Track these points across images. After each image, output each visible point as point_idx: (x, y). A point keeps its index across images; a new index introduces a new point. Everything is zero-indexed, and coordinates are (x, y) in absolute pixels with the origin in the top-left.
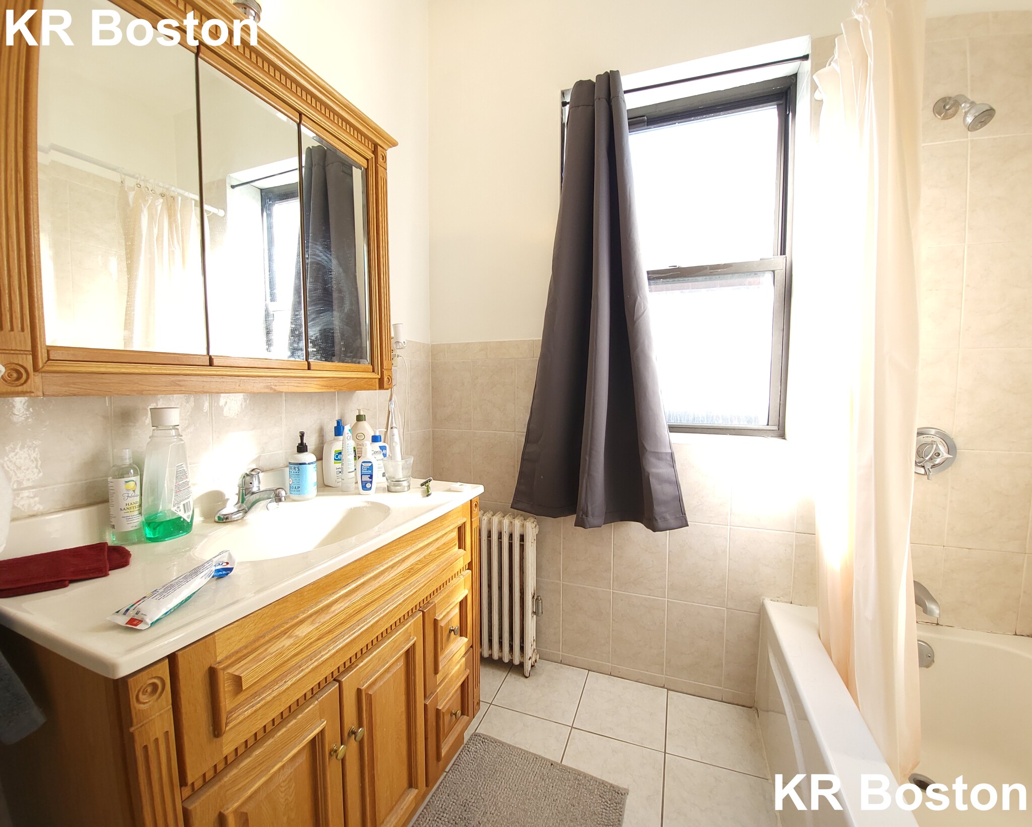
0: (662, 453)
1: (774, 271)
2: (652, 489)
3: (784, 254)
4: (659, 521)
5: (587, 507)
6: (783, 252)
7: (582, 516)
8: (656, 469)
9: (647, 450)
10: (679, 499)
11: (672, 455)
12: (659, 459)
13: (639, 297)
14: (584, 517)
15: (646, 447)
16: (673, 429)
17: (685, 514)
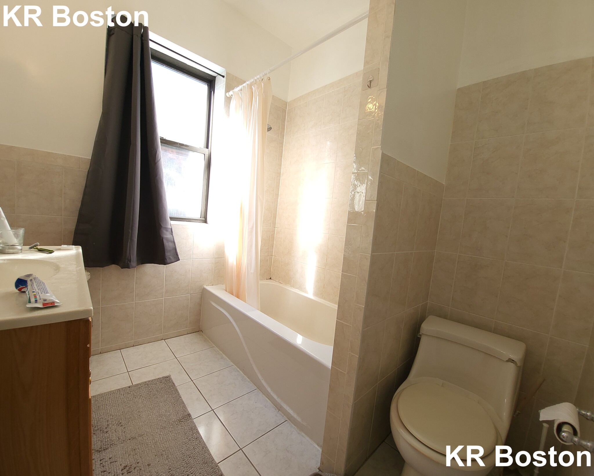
0: (168, 228)
1: (204, 154)
2: (165, 246)
3: (208, 148)
4: (167, 260)
5: (130, 257)
6: (207, 147)
7: (127, 262)
8: (166, 235)
9: (162, 227)
10: (175, 249)
11: (171, 229)
12: (167, 231)
13: (158, 151)
14: (129, 262)
15: (162, 225)
16: (172, 219)
17: (178, 255)
